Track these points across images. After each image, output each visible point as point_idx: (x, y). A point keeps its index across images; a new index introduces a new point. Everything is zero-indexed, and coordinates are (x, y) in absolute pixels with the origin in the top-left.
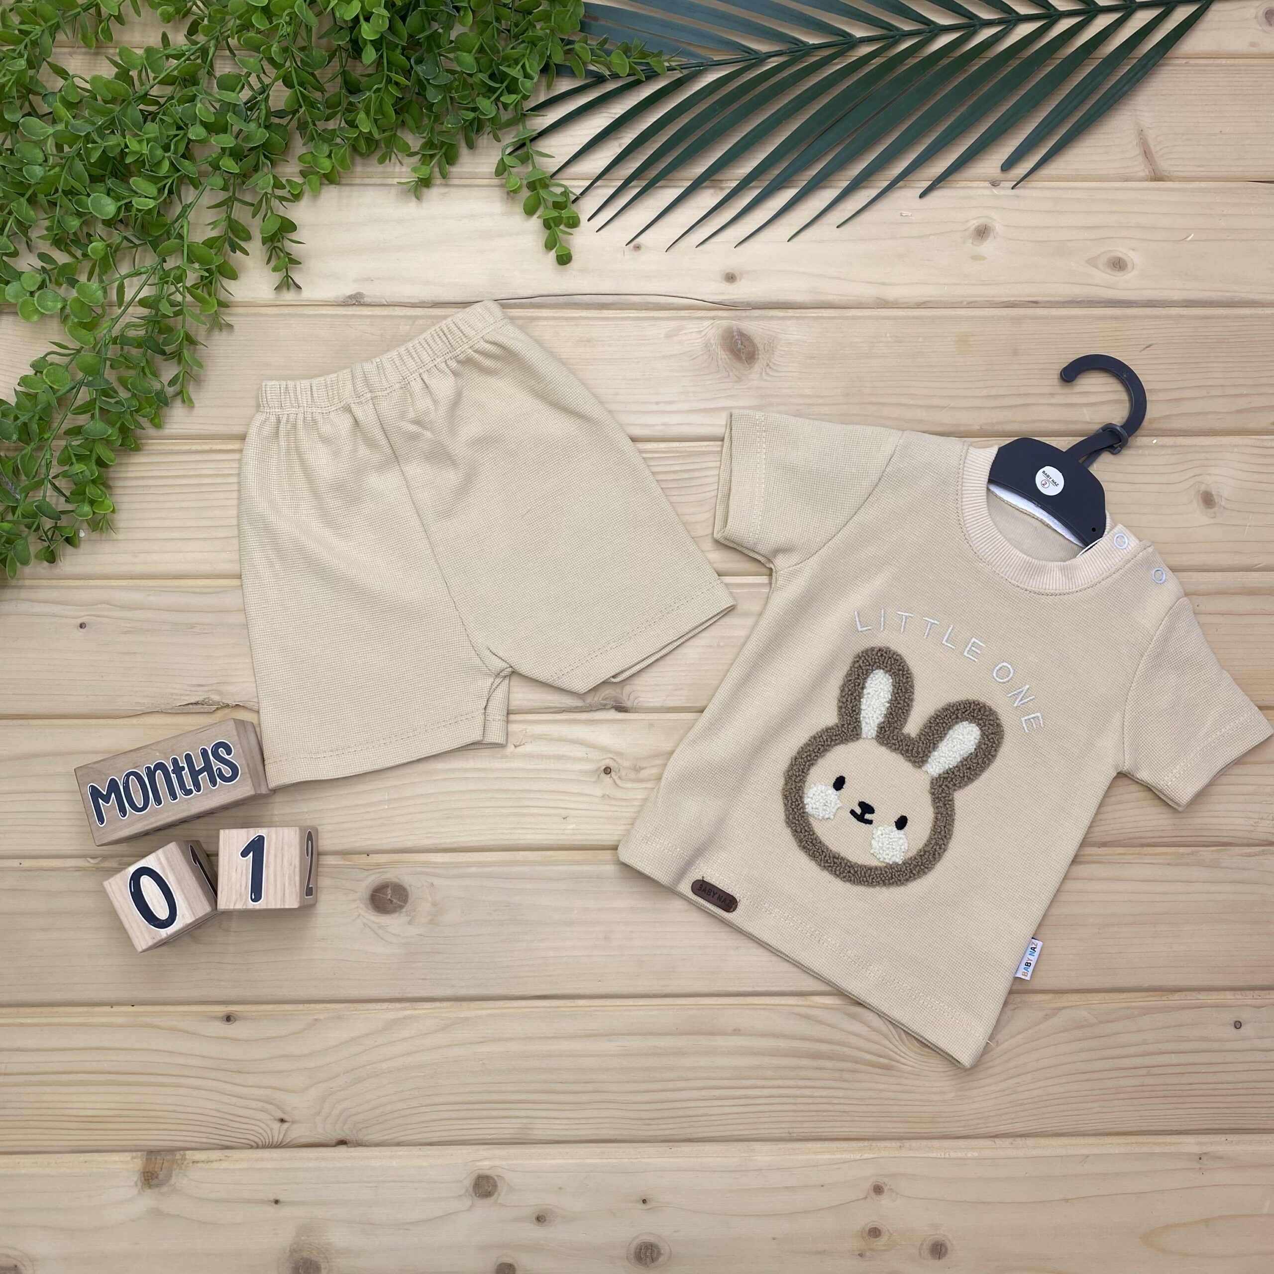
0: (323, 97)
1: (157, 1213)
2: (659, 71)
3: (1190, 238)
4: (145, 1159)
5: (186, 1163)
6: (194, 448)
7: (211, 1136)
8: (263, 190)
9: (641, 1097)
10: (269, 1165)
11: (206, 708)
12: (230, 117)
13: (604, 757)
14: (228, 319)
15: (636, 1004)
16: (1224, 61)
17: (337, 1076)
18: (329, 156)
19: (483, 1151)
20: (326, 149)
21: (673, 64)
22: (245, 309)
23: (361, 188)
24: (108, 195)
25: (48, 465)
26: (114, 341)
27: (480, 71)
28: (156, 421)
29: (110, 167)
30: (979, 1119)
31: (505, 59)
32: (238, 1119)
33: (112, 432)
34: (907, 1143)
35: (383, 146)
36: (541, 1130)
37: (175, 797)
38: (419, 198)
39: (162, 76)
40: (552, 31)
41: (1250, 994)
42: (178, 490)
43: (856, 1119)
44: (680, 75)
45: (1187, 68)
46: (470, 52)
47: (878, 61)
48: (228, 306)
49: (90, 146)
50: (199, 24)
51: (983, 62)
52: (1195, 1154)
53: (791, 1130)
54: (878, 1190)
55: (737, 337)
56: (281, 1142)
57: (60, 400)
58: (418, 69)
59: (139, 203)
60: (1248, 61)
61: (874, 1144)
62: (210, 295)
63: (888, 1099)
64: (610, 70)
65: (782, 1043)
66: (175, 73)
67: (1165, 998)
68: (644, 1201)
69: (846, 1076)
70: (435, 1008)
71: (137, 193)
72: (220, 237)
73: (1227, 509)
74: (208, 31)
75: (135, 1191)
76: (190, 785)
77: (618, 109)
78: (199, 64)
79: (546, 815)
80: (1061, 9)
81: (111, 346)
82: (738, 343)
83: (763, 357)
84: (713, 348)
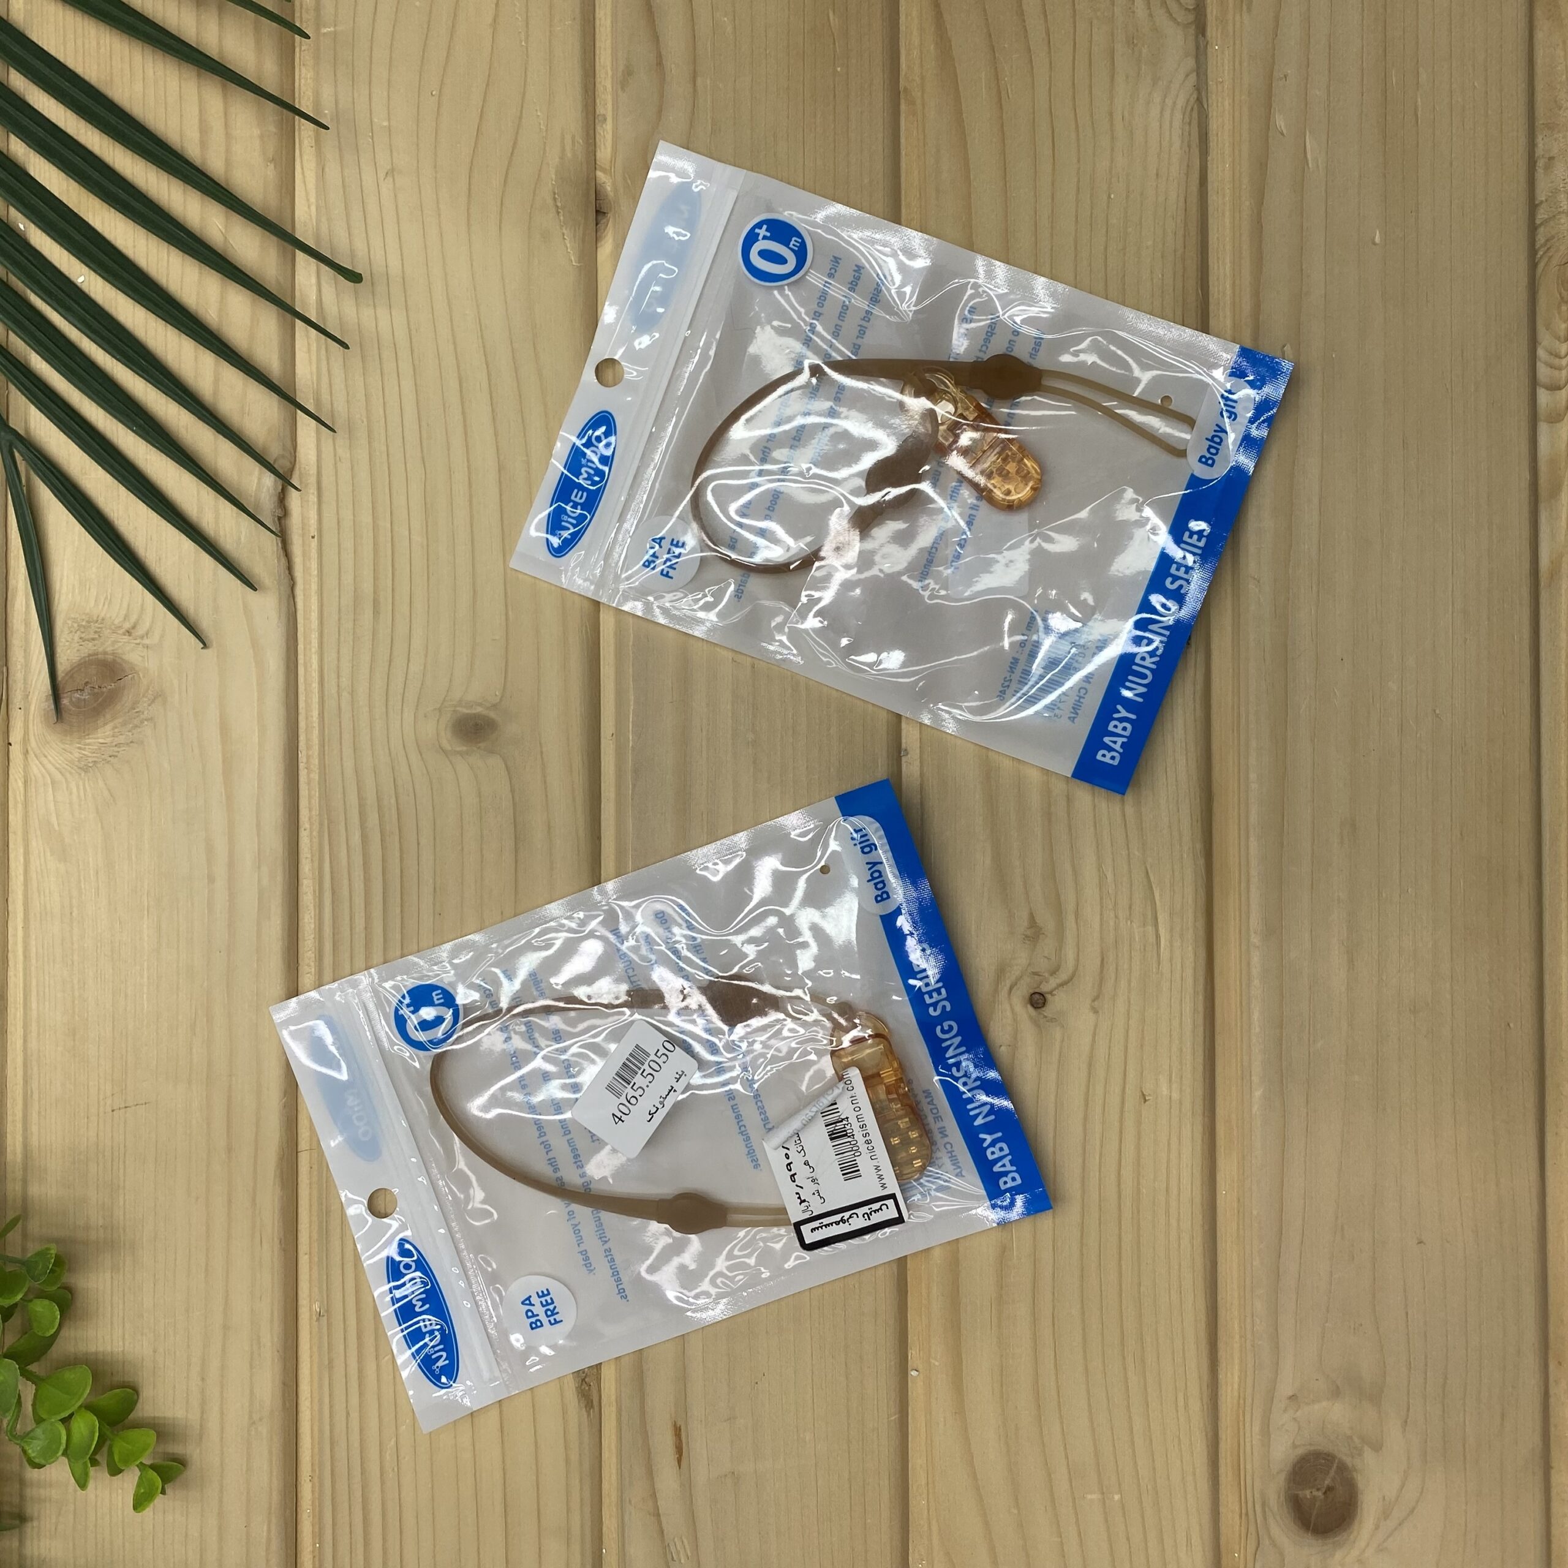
13: (1007, 1007)
82: (79, 699)
83: (112, 644)
84: (90, 755)
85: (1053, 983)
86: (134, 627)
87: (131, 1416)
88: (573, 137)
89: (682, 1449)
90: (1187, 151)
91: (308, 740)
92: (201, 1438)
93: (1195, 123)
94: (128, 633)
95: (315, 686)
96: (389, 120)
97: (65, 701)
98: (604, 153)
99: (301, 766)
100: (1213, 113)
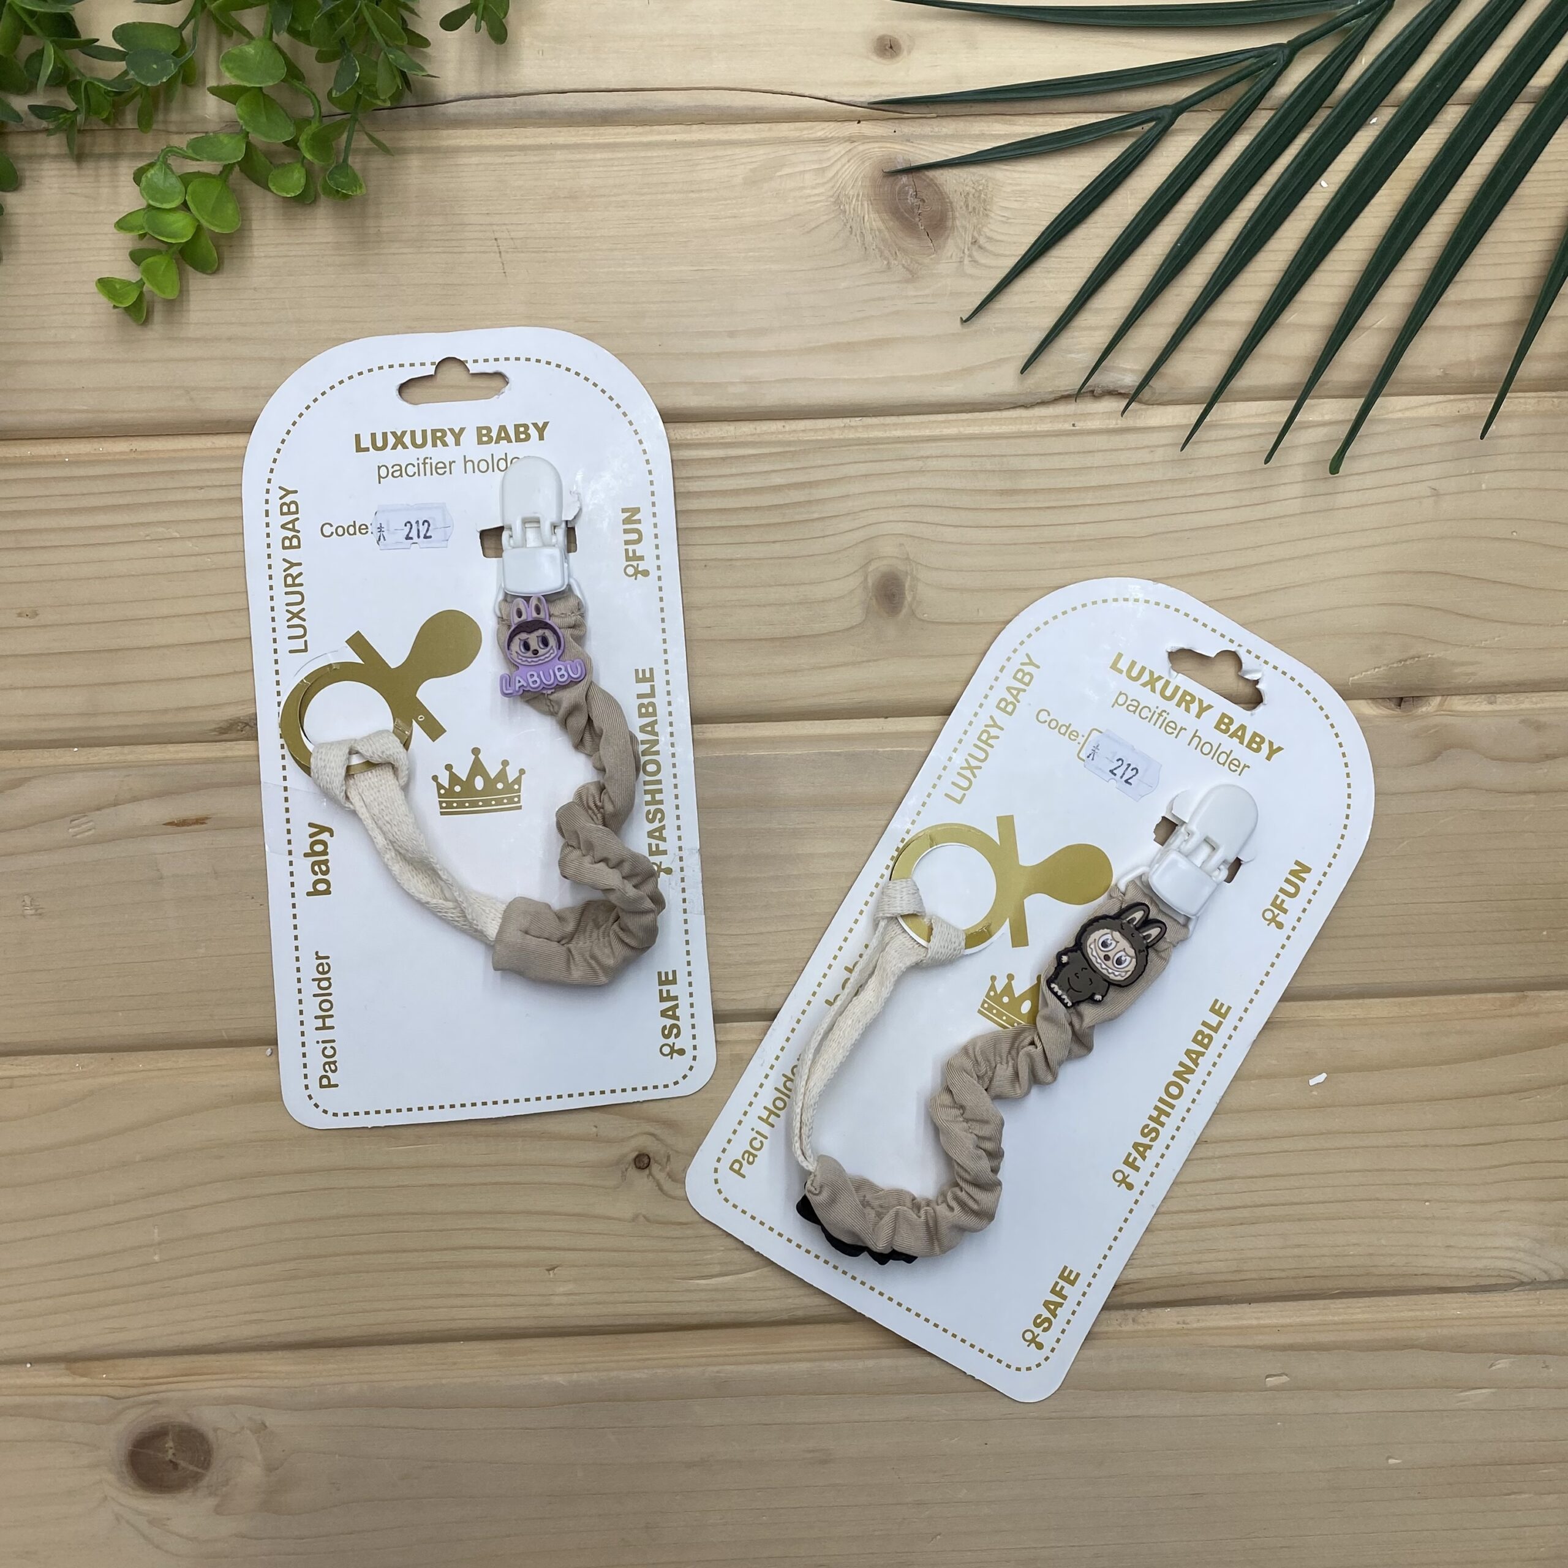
13: (635, 1133)
79: (511, 1265)
82: (908, 193)
83: (962, 226)
84: (852, 206)
85: (661, 1176)
86: (980, 247)
87: (190, 269)
88: (1473, 674)
89: (183, 826)
90: (1474, 1274)
91: (872, 426)
92: (169, 339)
93: (1501, 1281)
94: (975, 242)
95: (927, 432)
96: (1486, 490)
97: (904, 179)
98: (1458, 704)
99: (847, 421)
100: (1510, 1296)
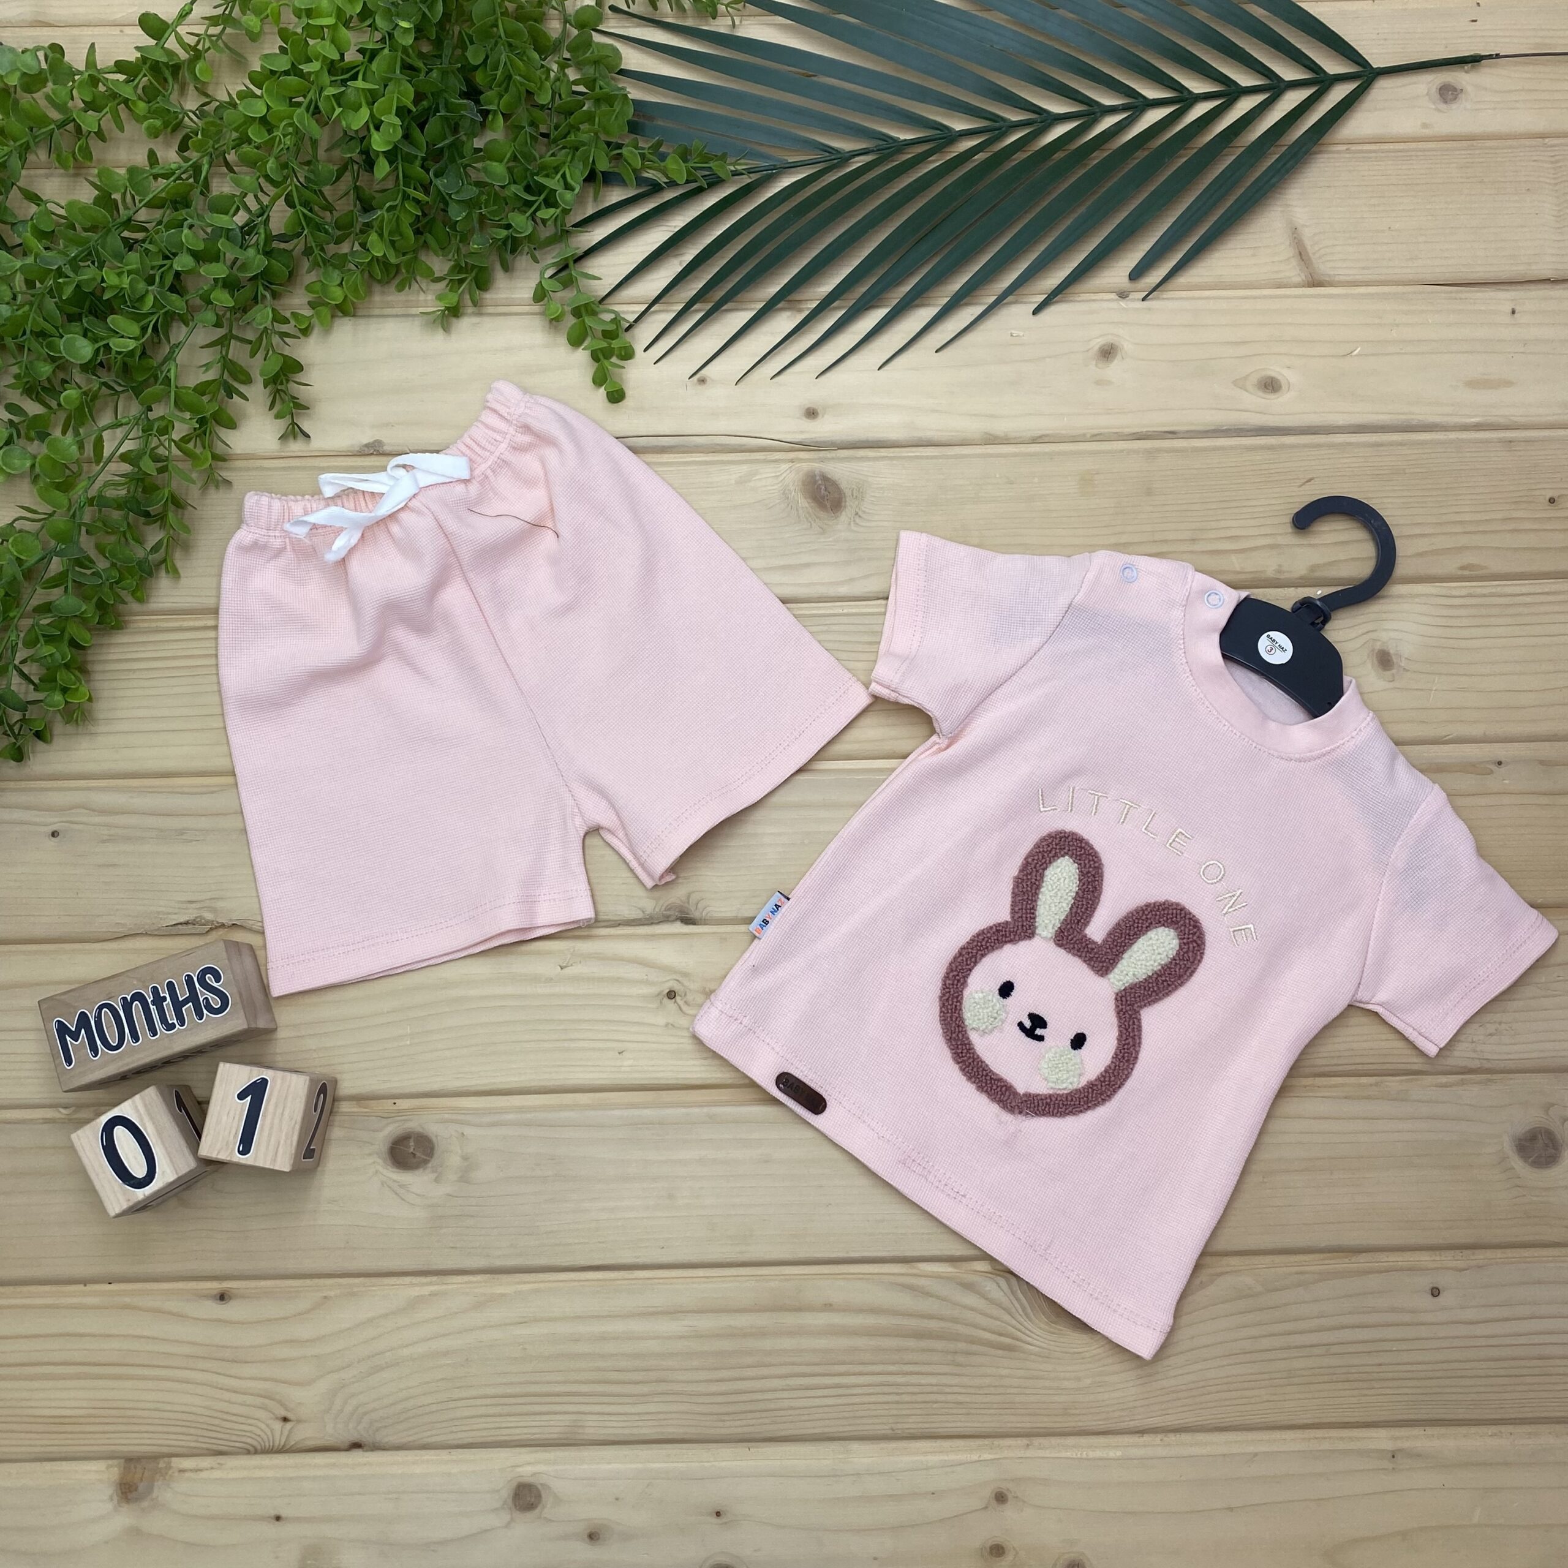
0: (333, 217)
1: (135, 1533)
2: (723, 176)
3: (1355, 353)
4: (122, 1469)
5: (170, 1472)
6: (186, 624)
7: (201, 1439)
8: (261, 324)
9: (714, 1388)
10: (270, 1474)
11: (199, 929)
12: (222, 244)
13: (668, 978)
14: (225, 474)
15: (707, 1275)
16: (1391, 146)
17: (349, 1366)
18: (341, 285)
19: (524, 1456)
20: (336, 276)
21: (739, 168)
22: (245, 462)
23: (381, 320)
24: (85, 336)
25: (14, 649)
26: (91, 502)
27: (515, 183)
28: (139, 594)
29: (87, 303)
30: (1123, 1410)
31: (543, 169)
32: (234, 1418)
33: (87, 608)
34: (1037, 1441)
35: (404, 271)
36: (593, 1428)
37: (155, 1034)
38: (446, 329)
39: (147, 199)
40: (596, 134)
41: (1448, 1255)
42: (168, 673)
43: (973, 1411)
44: (750, 181)
45: (1347, 155)
46: (501, 161)
47: (980, 157)
48: (224, 460)
49: (60, 280)
50: (192, 138)
51: (1106, 154)
52: (1389, 1451)
53: (893, 1425)
54: (1001, 1498)
55: (820, 482)
56: (284, 1446)
57: (29, 574)
58: (439, 183)
59: (116, 345)
60: (1421, 145)
61: (997, 1442)
62: (204, 448)
63: (1011, 1387)
64: (668, 178)
65: (883, 1321)
66: (163, 195)
67: (1347, 1260)
68: (718, 1514)
69: (960, 1359)
70: (466, 1283)
71: (117, 333)
72: (214, 381)
73: (1408, 671)
74: (200, 147)
75: (109, 1506)
76: (172, 1019)
77: (678, 221)
78: (191, 185)
79: (599, 1049)
80: (1196, 91)
81: (87, 509)
82: (821, 488)
83: (850, 505)
84: (792, 495)
85: (680, 1005)
86: (859, 516)
94: (857, 514)
95: (832, 612)
